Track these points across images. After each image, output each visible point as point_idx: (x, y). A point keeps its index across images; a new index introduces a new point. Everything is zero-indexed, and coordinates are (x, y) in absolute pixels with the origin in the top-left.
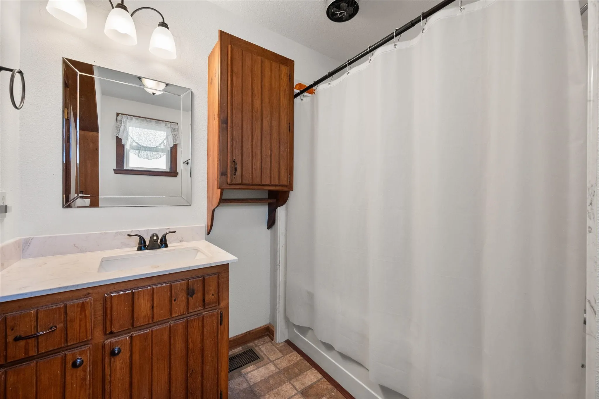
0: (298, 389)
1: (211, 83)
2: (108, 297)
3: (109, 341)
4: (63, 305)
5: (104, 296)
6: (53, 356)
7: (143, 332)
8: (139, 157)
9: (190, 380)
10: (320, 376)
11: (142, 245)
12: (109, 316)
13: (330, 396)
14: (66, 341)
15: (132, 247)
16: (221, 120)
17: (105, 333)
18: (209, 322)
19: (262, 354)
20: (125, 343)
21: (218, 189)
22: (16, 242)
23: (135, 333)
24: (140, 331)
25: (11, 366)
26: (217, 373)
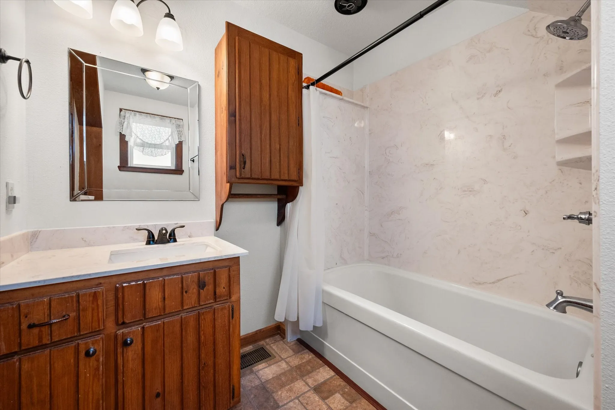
0: (311, 386)
1: (218, 76)
2: (119, 287)
3: (121, 331)
4: (75, 294)
5: (116, 286)
6: (66, 345)
7: (155, 324)
8: (143, 154)
9: (202, 373)
10: (332, 373)
11: (151, 240)
12: (121, 306)
13: (344, 392)
14: (79, 330)
15: (141, 242)
16: (229, 112)
17: (117, 324)
18: (220, 316)
19: (273, 352)
20: (137, 334)
21: (227, 183)
22: (23, 235)
23: (147, 324)
24: (152, 322)
25: (24, 354)
26: (229, 367)
